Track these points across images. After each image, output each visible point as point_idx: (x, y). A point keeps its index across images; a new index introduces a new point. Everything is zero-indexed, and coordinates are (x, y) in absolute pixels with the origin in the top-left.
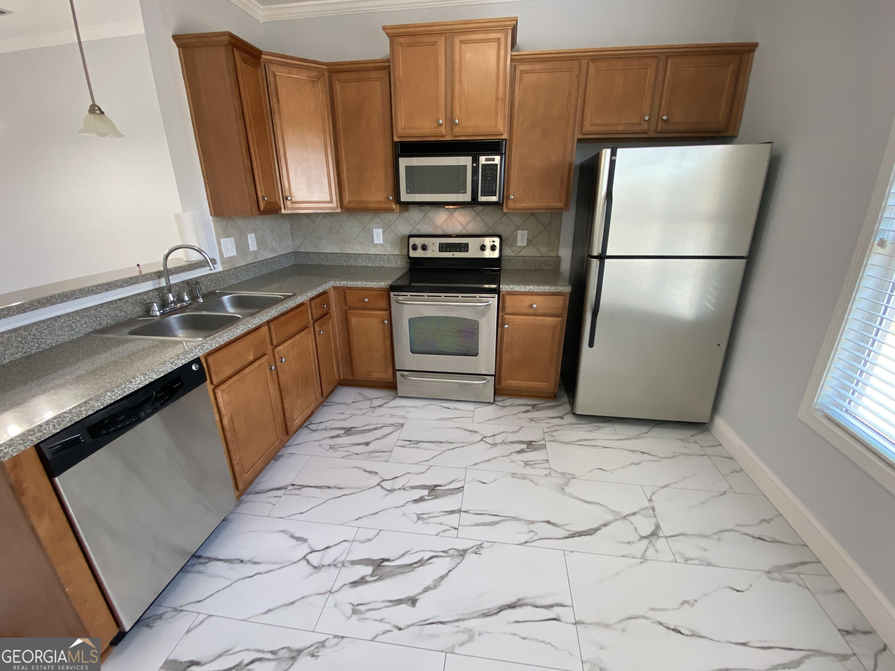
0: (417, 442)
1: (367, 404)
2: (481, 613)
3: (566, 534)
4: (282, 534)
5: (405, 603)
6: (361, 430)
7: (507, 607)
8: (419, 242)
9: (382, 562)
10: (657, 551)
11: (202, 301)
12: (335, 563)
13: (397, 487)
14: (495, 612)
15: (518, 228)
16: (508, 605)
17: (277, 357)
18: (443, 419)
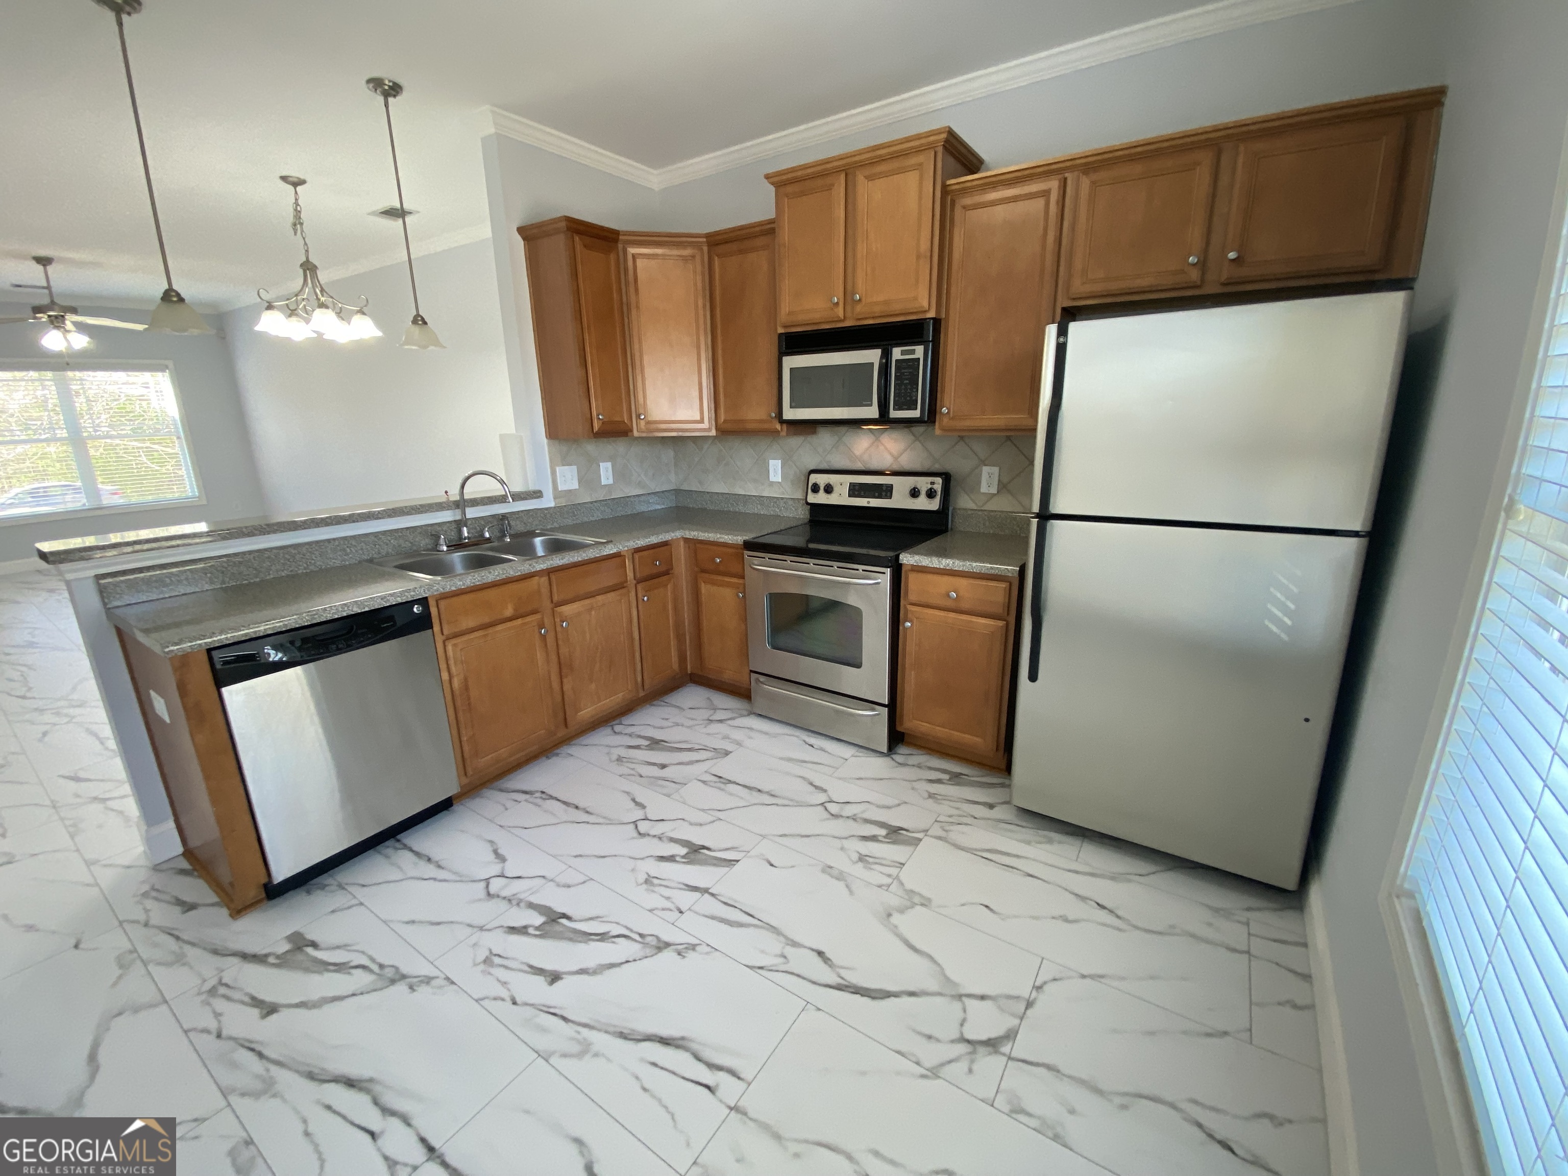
0: (725, 781)
1: (705, 714)
2: (619, 1030)
3: (833, 979)
4: (488, 845)
5: (545, 977)
6: (671, 747)
7: (658, 1039)
8: (821, 480)
9: (560, 918)
10: (970, 1071)
11: (509, 540)
12: (511, 898)
13: (652, 833)
14: (639, 1037)
15: (984, 463)
16: (662, 1038)
17: (557, 620)
18: (790, 760)
